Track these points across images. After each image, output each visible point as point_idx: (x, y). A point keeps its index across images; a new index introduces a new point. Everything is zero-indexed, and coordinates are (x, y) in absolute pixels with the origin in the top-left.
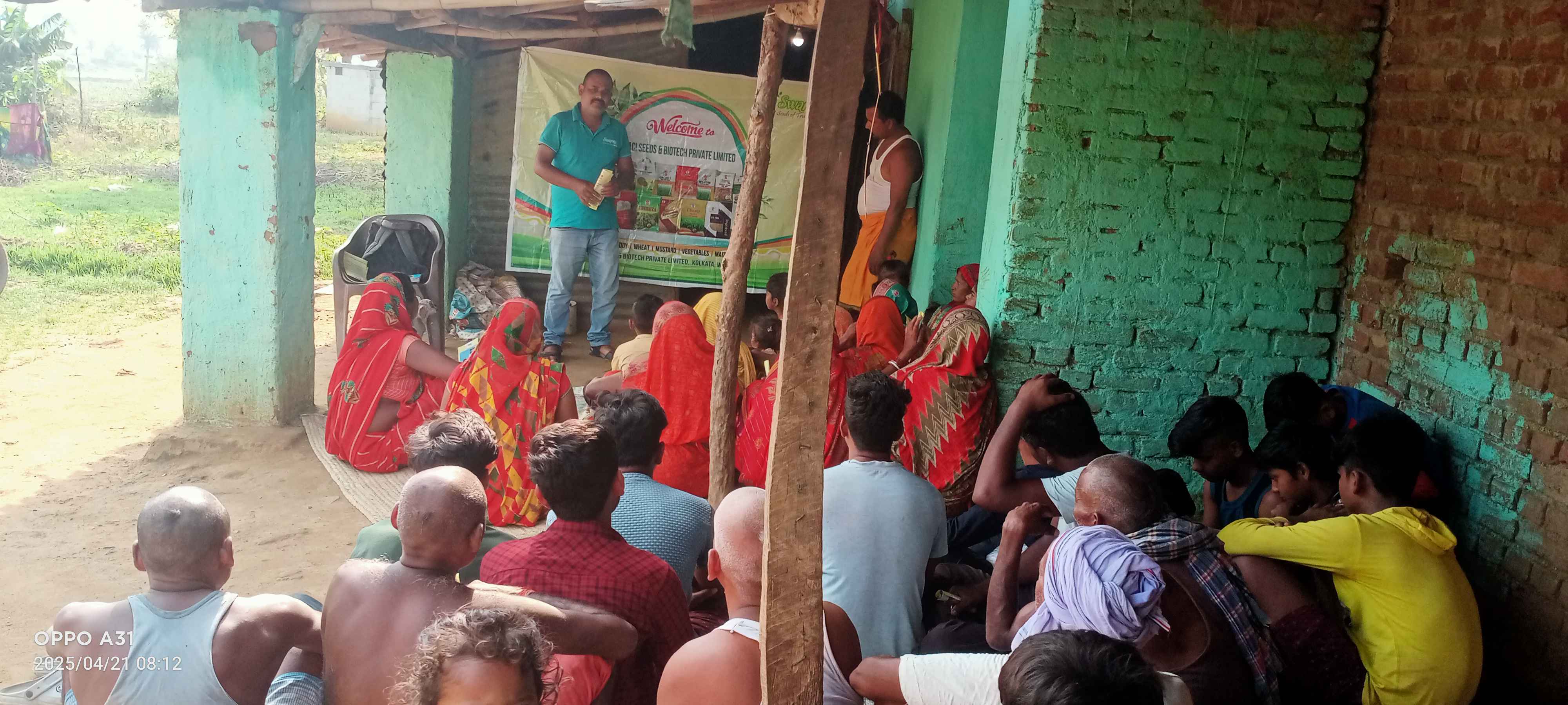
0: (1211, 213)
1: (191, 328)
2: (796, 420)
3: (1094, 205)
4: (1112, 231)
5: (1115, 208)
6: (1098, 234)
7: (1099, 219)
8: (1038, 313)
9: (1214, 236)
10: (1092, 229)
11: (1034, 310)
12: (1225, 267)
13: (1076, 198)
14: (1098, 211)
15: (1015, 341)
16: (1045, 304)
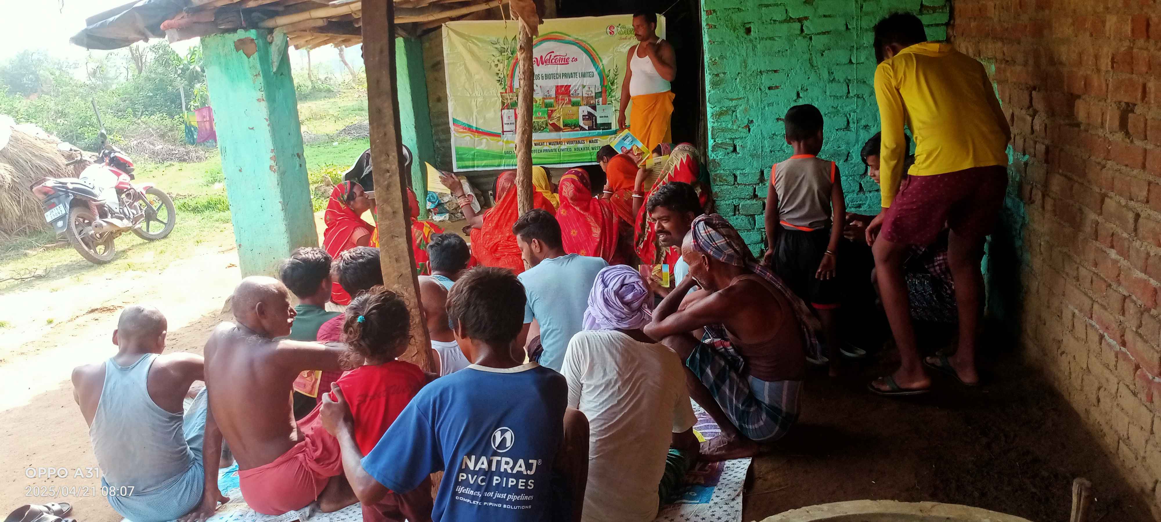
0: (845, 64)
1: (239, 231)
2: (388, 222)
3: (761, 72)
4: (777, 87)
5: (775, 71)
6: (767, 91)
7: (766, 80)
8: (735, 150)
9: (849, 80)
10: (762, 87)
11: (732, 149)
12: (860, 101)
13: (748, 69)
14: (764, 75)
15: (722, 172)
16: (738, 143)
